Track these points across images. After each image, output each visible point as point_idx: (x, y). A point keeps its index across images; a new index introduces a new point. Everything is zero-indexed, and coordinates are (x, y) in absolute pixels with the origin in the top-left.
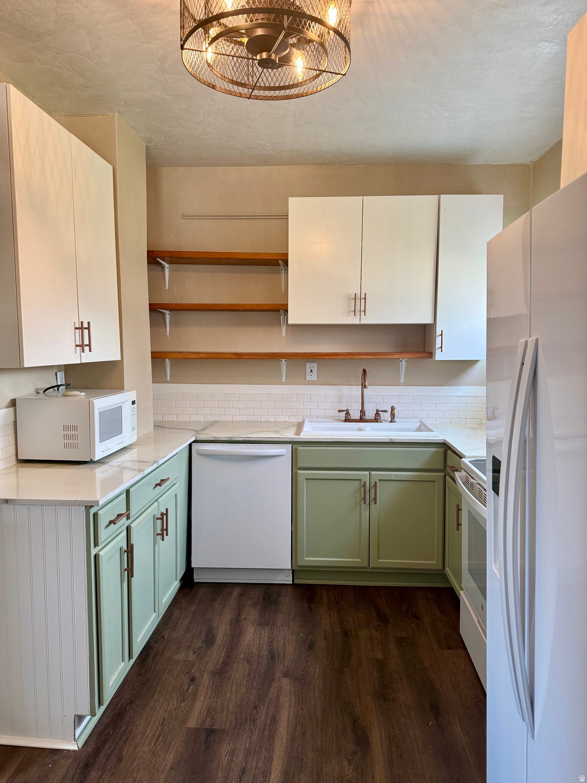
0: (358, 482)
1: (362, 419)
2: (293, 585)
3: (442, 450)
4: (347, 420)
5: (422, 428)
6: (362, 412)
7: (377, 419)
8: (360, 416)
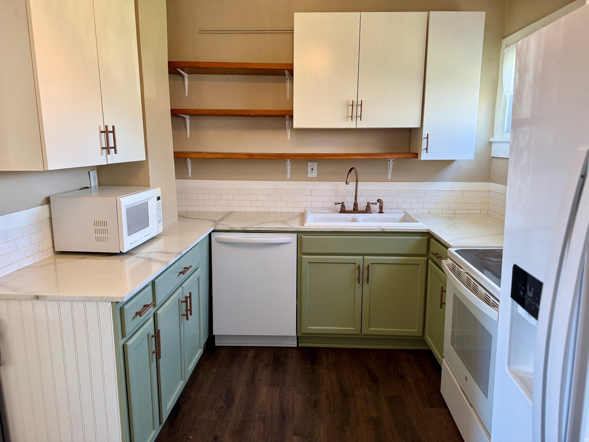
0: (354, 265)
1: (355, 210)
2: (298, 348)
3: (426, 238)
4: (343, 211)
5: (407, 218)
6: (356, 205)
7: (368, 210)
8: (354, 208)
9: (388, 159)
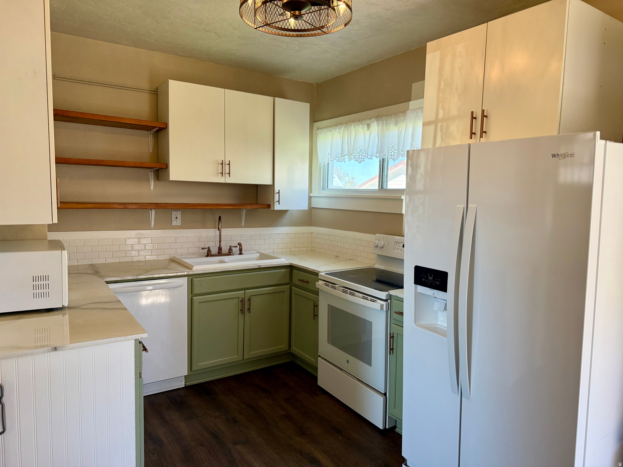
1: (220, 253)
2: (186, 387)
3: (289, 270)
4: (209, 254)
5: (263, 256)
6: (220, 249)
7: (230, 253)
8: (219, 251)
9: (242, 209)
